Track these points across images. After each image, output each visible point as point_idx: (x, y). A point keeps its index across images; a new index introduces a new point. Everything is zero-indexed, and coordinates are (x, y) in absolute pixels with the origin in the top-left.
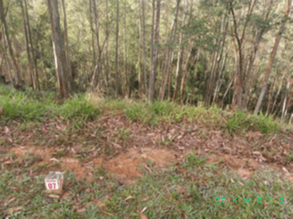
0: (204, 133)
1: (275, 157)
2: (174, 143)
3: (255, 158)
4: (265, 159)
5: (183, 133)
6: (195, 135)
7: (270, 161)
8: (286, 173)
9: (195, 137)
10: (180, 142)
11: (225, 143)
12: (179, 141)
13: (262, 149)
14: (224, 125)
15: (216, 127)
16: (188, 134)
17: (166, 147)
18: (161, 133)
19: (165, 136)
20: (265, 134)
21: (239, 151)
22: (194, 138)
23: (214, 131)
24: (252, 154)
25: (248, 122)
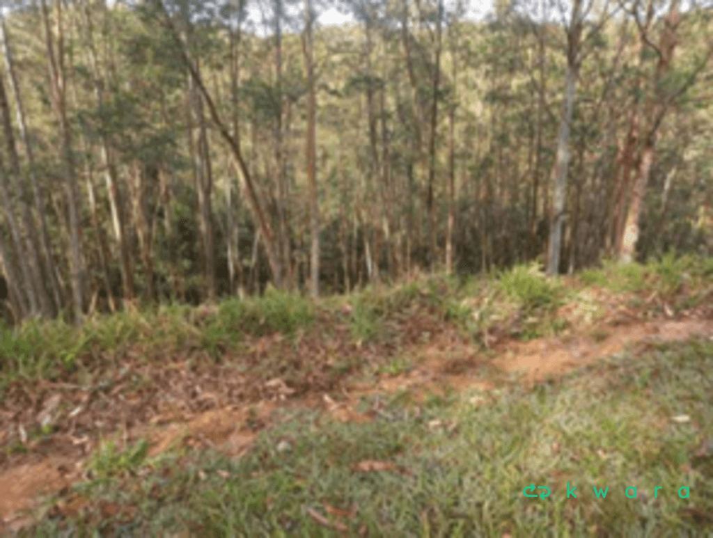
0: (146, 377)
1: (310, 380)
2: (58, 435)
3: (270, 396)
4: (291, 391)
5: (85, 398)
6: (122, 391)
7: (301, 391)
8: (330, 404)
9: (121, 397)
10: (78, 426)
11: (202, 387)
12: (74, 422)
13: (283, 370)
14: (197, 343)
15: (178, 351)
16: (102, 395)
17: (32, 456)
18: (16, 419)
19: (30, 422)
20: (289, 335)
21: (236, 392)
22: (118, 401)
23: (172, 365)
24: (265, 390)
25: (254, 318)
